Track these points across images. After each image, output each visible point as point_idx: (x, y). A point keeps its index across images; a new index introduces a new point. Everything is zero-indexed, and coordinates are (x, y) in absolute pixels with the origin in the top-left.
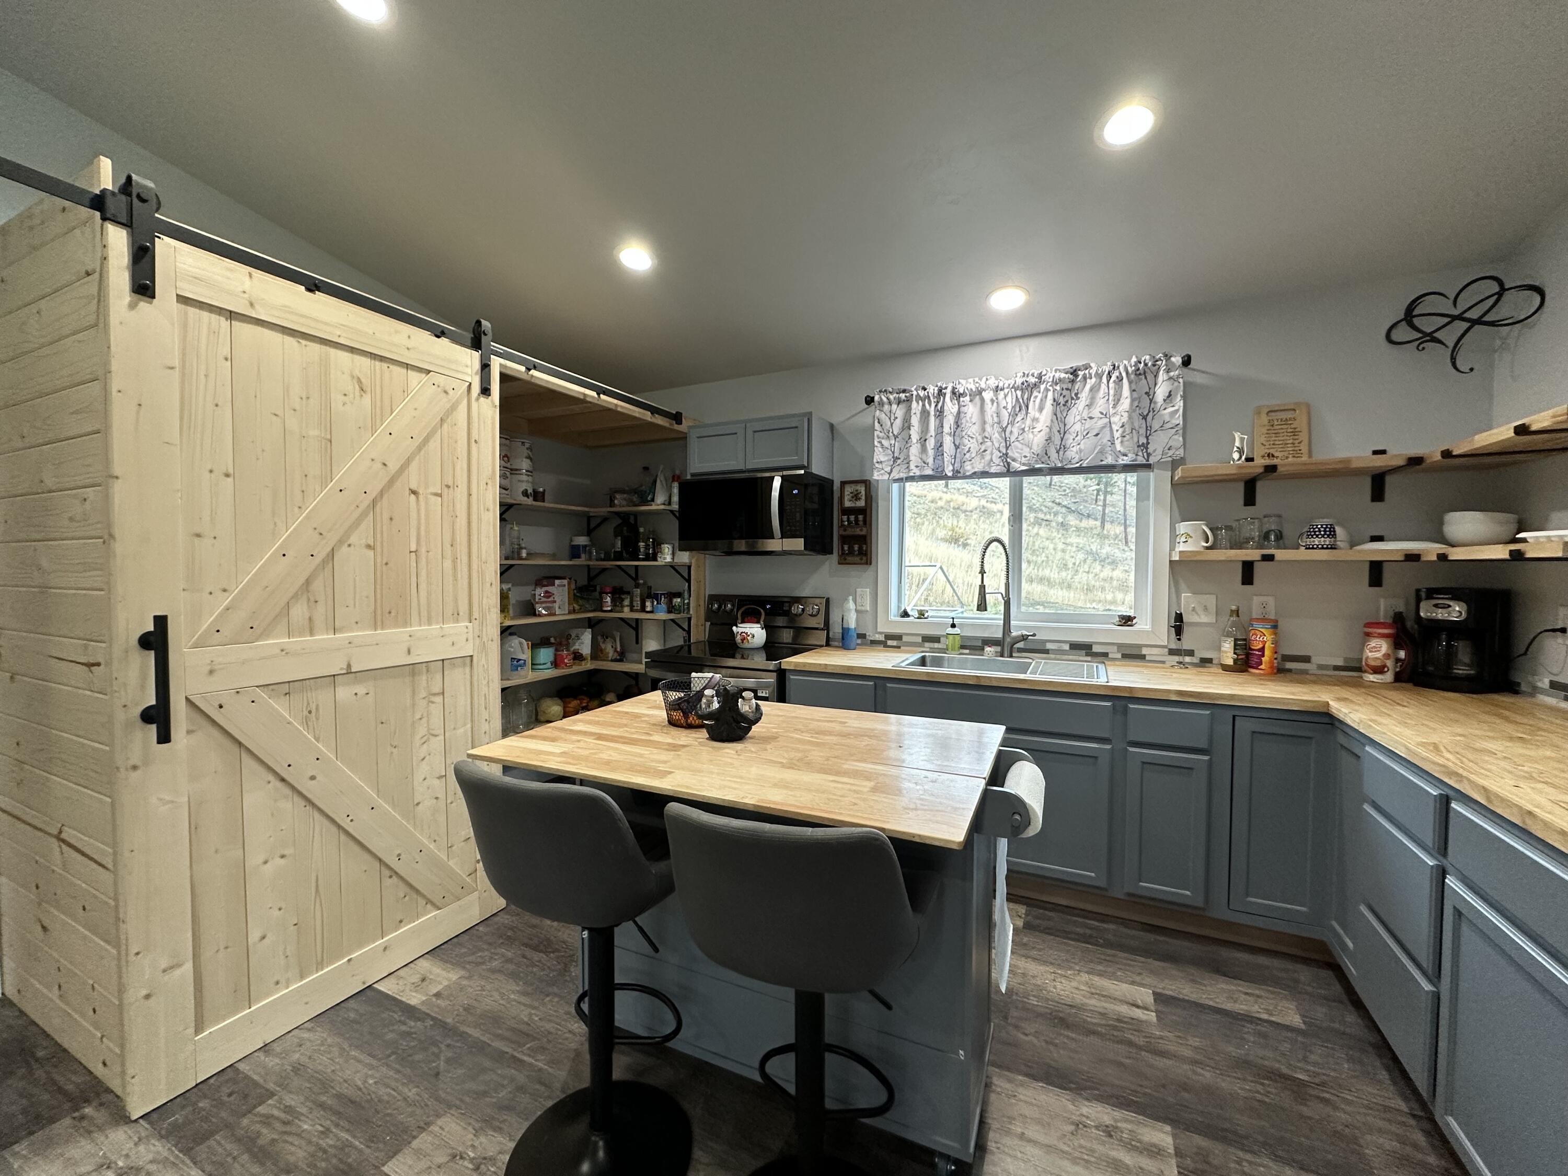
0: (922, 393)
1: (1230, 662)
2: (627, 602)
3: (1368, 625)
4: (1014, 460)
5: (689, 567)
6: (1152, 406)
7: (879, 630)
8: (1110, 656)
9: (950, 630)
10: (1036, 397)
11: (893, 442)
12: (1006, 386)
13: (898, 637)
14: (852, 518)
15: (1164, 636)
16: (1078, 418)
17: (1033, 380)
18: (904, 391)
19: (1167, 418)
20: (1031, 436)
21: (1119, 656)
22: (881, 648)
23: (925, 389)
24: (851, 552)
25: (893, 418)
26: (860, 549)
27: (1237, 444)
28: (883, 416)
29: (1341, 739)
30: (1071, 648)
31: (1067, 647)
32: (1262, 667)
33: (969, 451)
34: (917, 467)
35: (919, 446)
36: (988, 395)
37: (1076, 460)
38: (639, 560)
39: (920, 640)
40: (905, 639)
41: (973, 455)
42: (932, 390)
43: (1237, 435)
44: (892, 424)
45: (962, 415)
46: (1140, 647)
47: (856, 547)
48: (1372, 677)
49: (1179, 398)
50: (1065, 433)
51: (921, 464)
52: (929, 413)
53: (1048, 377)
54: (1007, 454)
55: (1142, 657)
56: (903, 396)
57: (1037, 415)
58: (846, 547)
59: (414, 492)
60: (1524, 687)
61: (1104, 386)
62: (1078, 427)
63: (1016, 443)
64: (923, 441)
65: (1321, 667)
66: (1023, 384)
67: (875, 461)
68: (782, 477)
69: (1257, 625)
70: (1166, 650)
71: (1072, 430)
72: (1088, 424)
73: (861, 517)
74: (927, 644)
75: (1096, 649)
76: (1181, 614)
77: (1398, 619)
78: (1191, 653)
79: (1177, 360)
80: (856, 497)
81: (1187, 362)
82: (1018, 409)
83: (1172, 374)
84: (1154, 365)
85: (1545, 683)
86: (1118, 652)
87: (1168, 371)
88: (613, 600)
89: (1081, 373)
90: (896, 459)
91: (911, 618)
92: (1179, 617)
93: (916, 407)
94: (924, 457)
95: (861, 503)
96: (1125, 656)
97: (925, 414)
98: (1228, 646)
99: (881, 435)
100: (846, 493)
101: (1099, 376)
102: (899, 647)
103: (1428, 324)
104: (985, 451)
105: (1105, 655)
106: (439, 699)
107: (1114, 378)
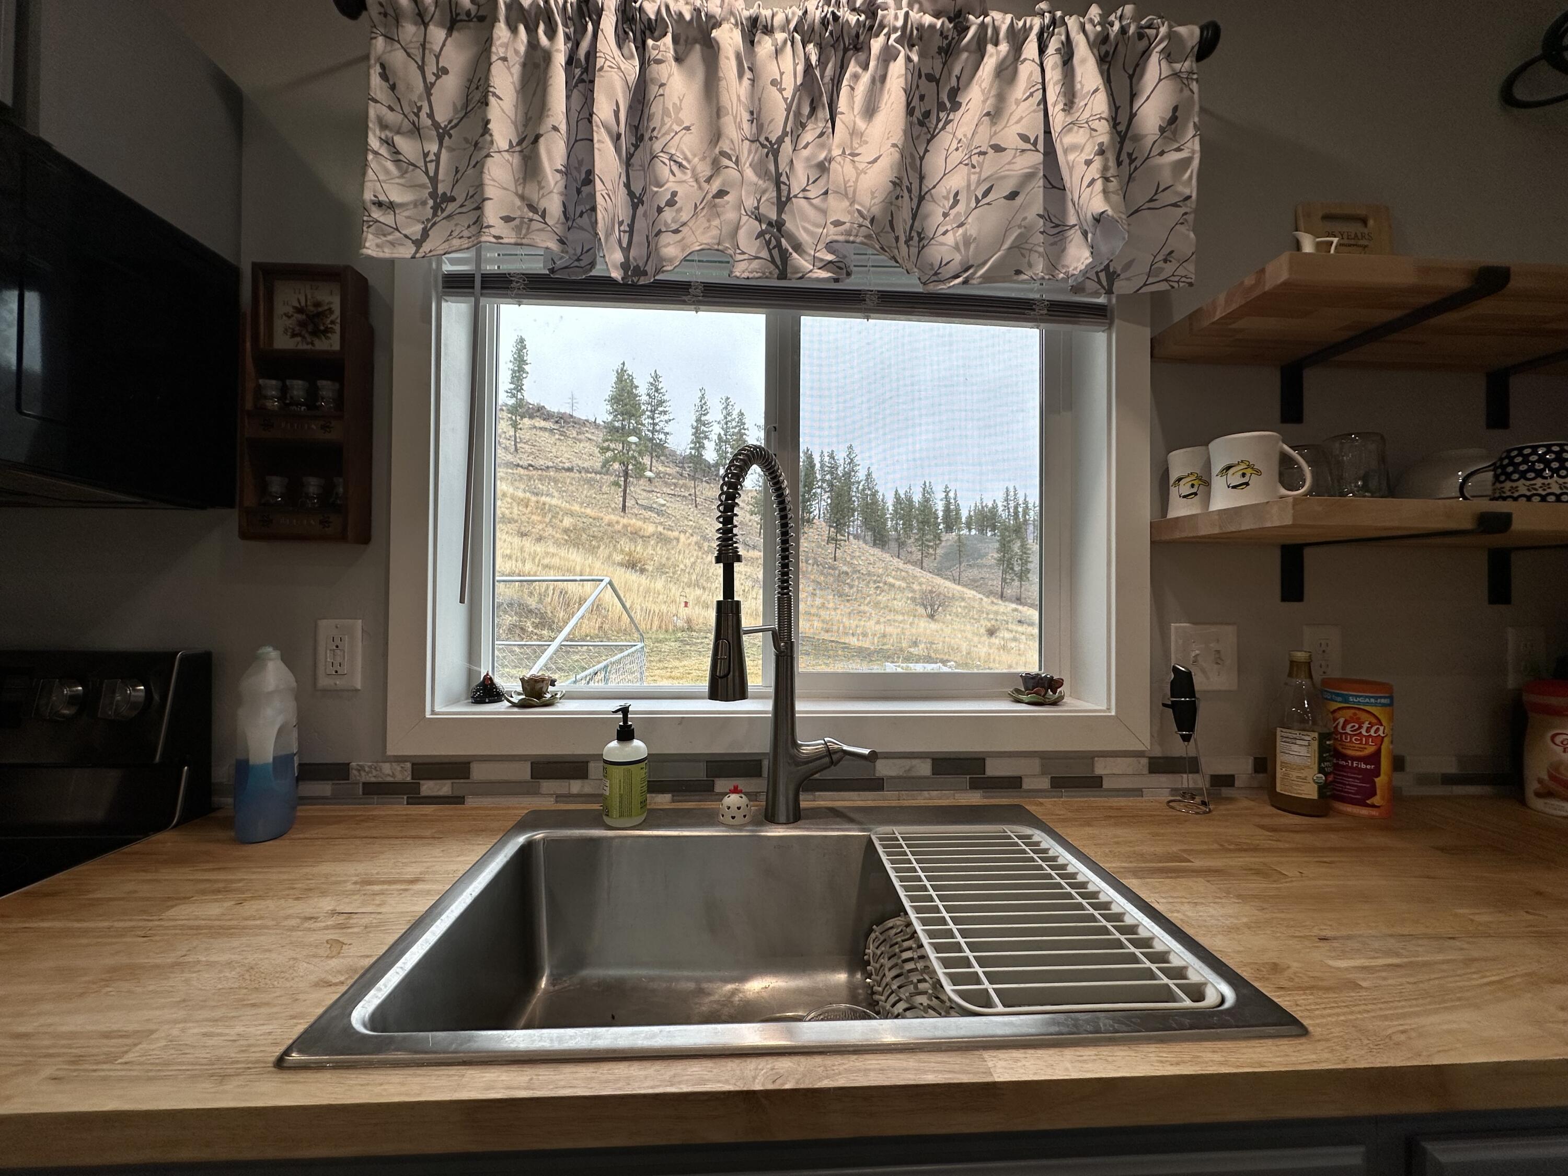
1: (1310, 792)
3: (1536, 689)
4: (798, 247)
6: (1128, 146)
7: (391, 751)
8: (1026, 785)
9: (613, 749)
10: (856, 77)
11: (433, 148)
12: (779, 19)
13: (457, 770)
14: (298, 388)
15: (1144, 728)
17: (851, 19)
19: (1166, 177)
20: (849, 170)
21: (1045, 783)
22: (401, 808)
24: (292, 502)
25: (431, 68)
26: (327, 490)
28: (397, 58)
30: (935, 771)
31: (924, 768)
32: (1376, 800)
33: (671, 203)
34: (507, 219)
35: (516, 160)
36: (727, 42)
37: (954, 267)
39: (524, 772)
40: (479, 772)
41: (684, 217)
44: (428, 89)
45: (653, 90)
46: (1091, 757)
47: (313, 485)
49: (1191, 132)
50: (921, 198)
51: (518, 209)
52: (547, 57)
53: (893, 11)
54: (778, 225)
55: (1095, 783)
57: (861, 124)
58: (276, 485)
61: (1027, 70)
62: (956, 181)
63: (803, 202)
66: (824, 22)
67: (368, 196)
70: (1144, 761)
71: (941, 190)
72: (990, 165)
73: (327, 387)
74: (548, 786)
75: (994, 769)
76: (1188, 675)
78: (1192, 765)
79: (1190, 33)
80: (313, 320)
81: (1209, 43)
82: (806, 110)
83: (1177, 66)
84: (1141, 36)
86: (1043, 773)
87: (1170, 58)
90: (440, 201)
91: (503, 706)
92: (1184, 682)
93: (508, 39)
94: (531, 191)
95: (332, 343)
96: (1060, 784)
97: (535, 63)
98: (1299, 752)
99: (392, 118)
100: (281, 308)
101: (1017, 39)
102: (456, 800)
104: (721, 193)
105: (1018, 787)
107: (1054, 45)
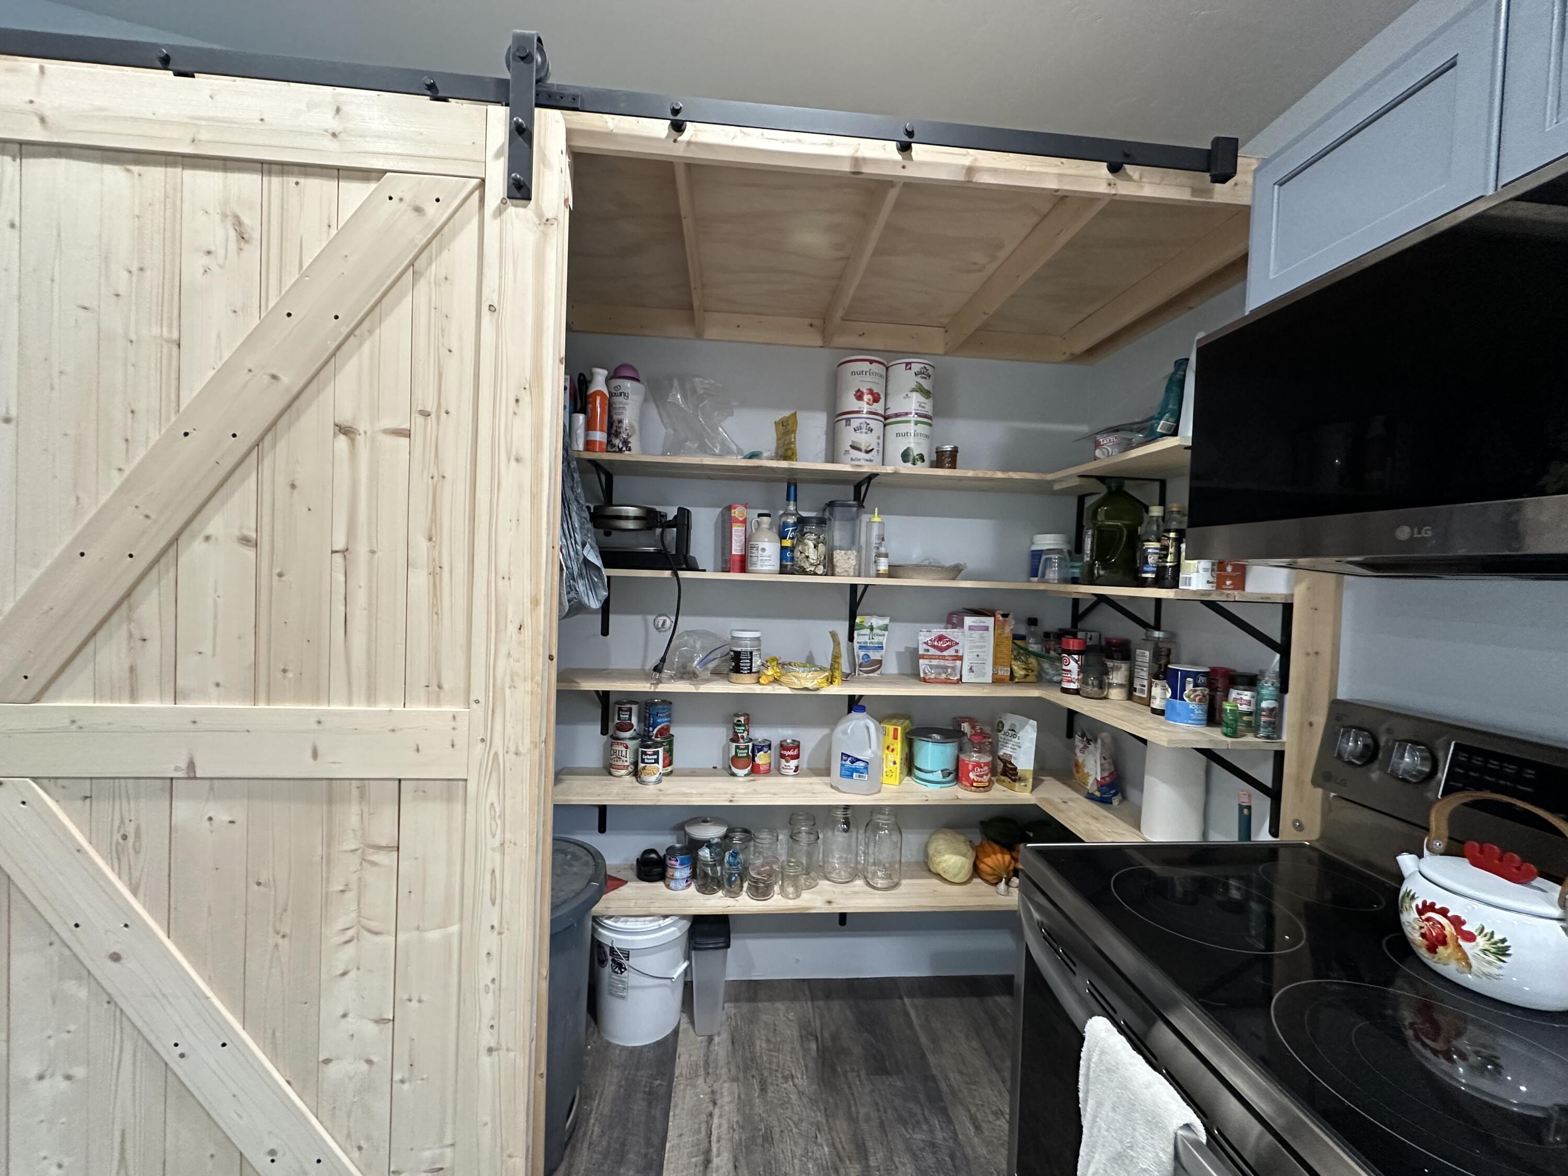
2: (1118, 677)
5: (1288, 609)
38: (1143, 583)
59: (345, 430)
88: (1082, 669)
106: (386, 859)
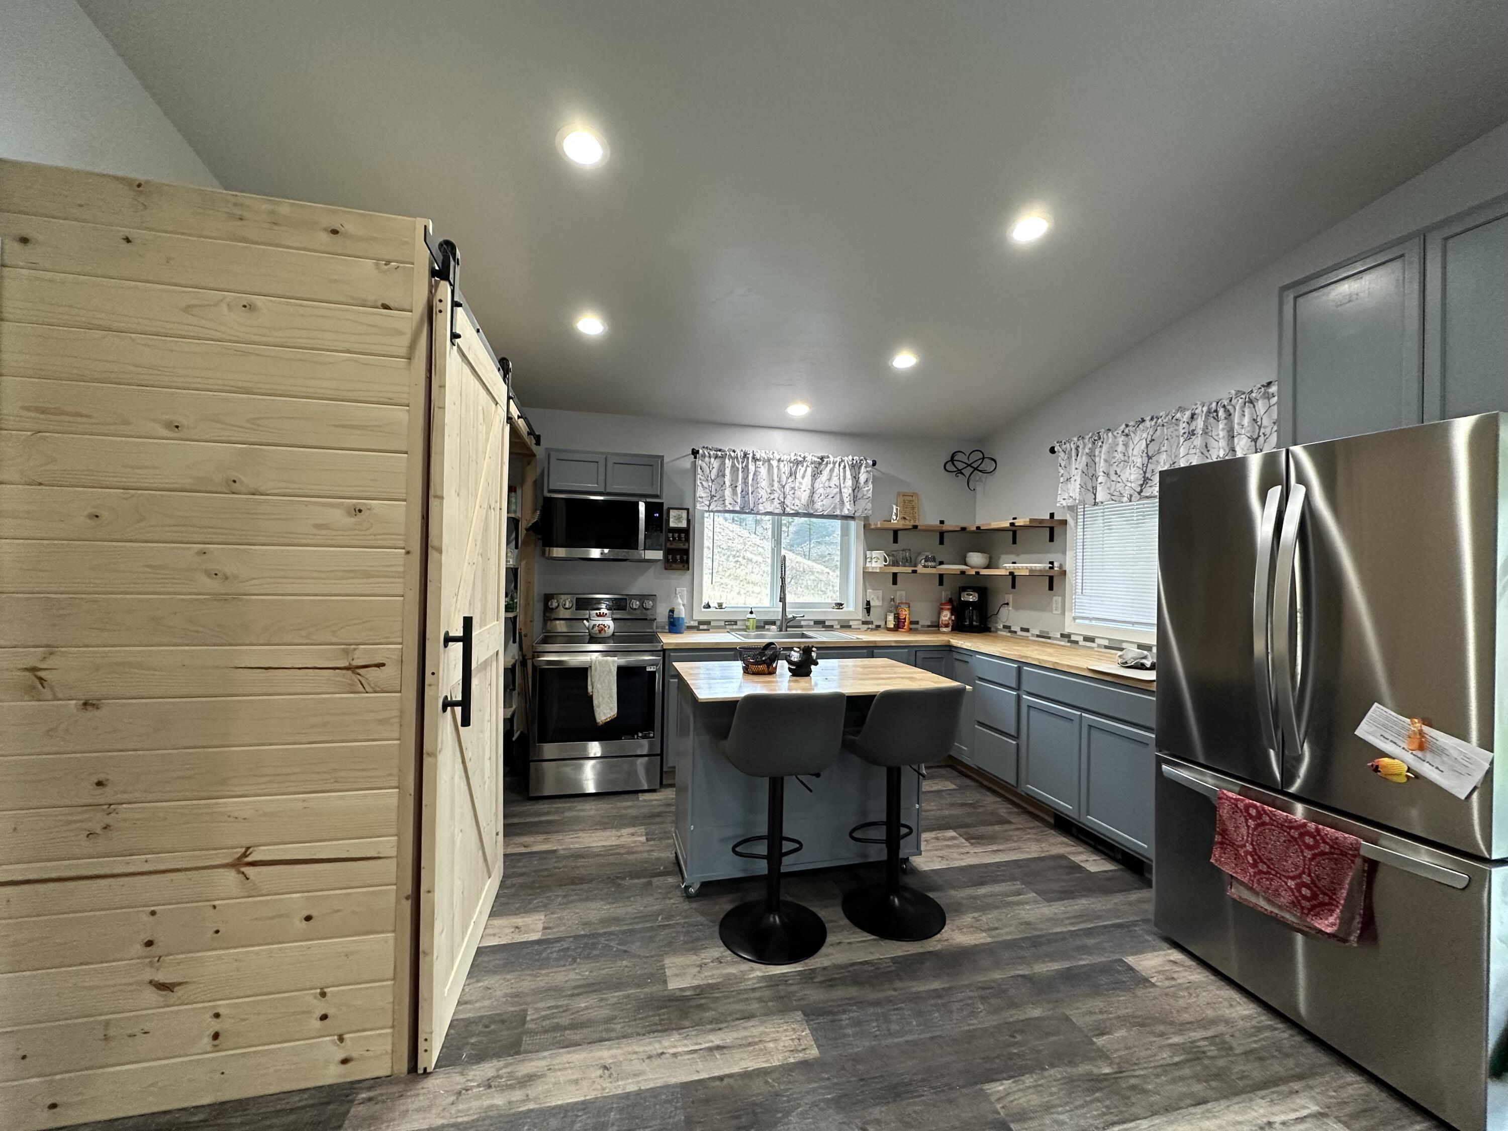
0: (733, 454)
1: (892, 626)
3: (942, 604)
4: (788, 506)
5: (517, 569)
6: (859, 485)
7: (694, 618)
8: (835, 626)
9: (749, 616)
10: (801, 470)
11: (711, 484)
12: (785, 459)
13: (708, 623)
14: (676, 535)
15: (860, 615)
16: (821, 485)
17: (800, 459)
18: (720, 450)
19: (864, 493)
21: (839, 626)
22: (696, 631)
23: (734, 451)
24: (675, 560)
25: (711, 467)
26: (681, 558)
27: (895, 511)
28: (704, 465)
29: (956, 656)
30: (815, 623)
31: (812, 623)
32: (905, 628)
33: (761, 497)
34: (730, 504)
35: (731, 489)
36: (774, 463)
37: (820, 510)
39: (723, 624)
40: (713, 624)
41: (764, 500)
42: (740, 454)
43: (895, 507)
44: (710, 472)
45: (758, 473)
46: (849, 621)
47: (678, 557)
48: (944, 629)
49: (870, 483)
50: (815, 494)
51: (733, 502)
52: (738, 469)
53: (809, 458)
54: (784, 502)
55: (850, 627)
56: (719, 453)
57: (802, 480)
58: (670, 557)
60: (993, 629)
61: (836, 470)
62: (821, 491)
63: (790, 496)
64: (734, 487)
65: (923, 626)
66: (795, 460)
67: (697, 496)
68: (646, 503)
69: (902, 606)
70: (862, 621)
71: (818, 495)
72: (828, 489)
73: (683, 535)
75: (827, 623)
76: (868, 601)
77: (950, 601)
78: (872, 623)
79: (870, 462)
80: (679, 518)
81: (874, 464)
82: (791, 475)
83: (868, 469)
84: (860, 462)
85: (1001, 627)
86: (838, 624)
87: (866, 467)
89: (826, 460)
90: (712, 497)
91: (714, 609)
92: (868, 603)
93: (728, 463)
94: (735, 498)
95: (684, 524)
96: (842, 627)
97: (734, 469)
98: (891, 618)
99: (702, 478)
100: (672, 516)
101: (834, 463)
103: (960, 466)
104: (771, 499)
105: (832, 626)
107: (842, 466)
